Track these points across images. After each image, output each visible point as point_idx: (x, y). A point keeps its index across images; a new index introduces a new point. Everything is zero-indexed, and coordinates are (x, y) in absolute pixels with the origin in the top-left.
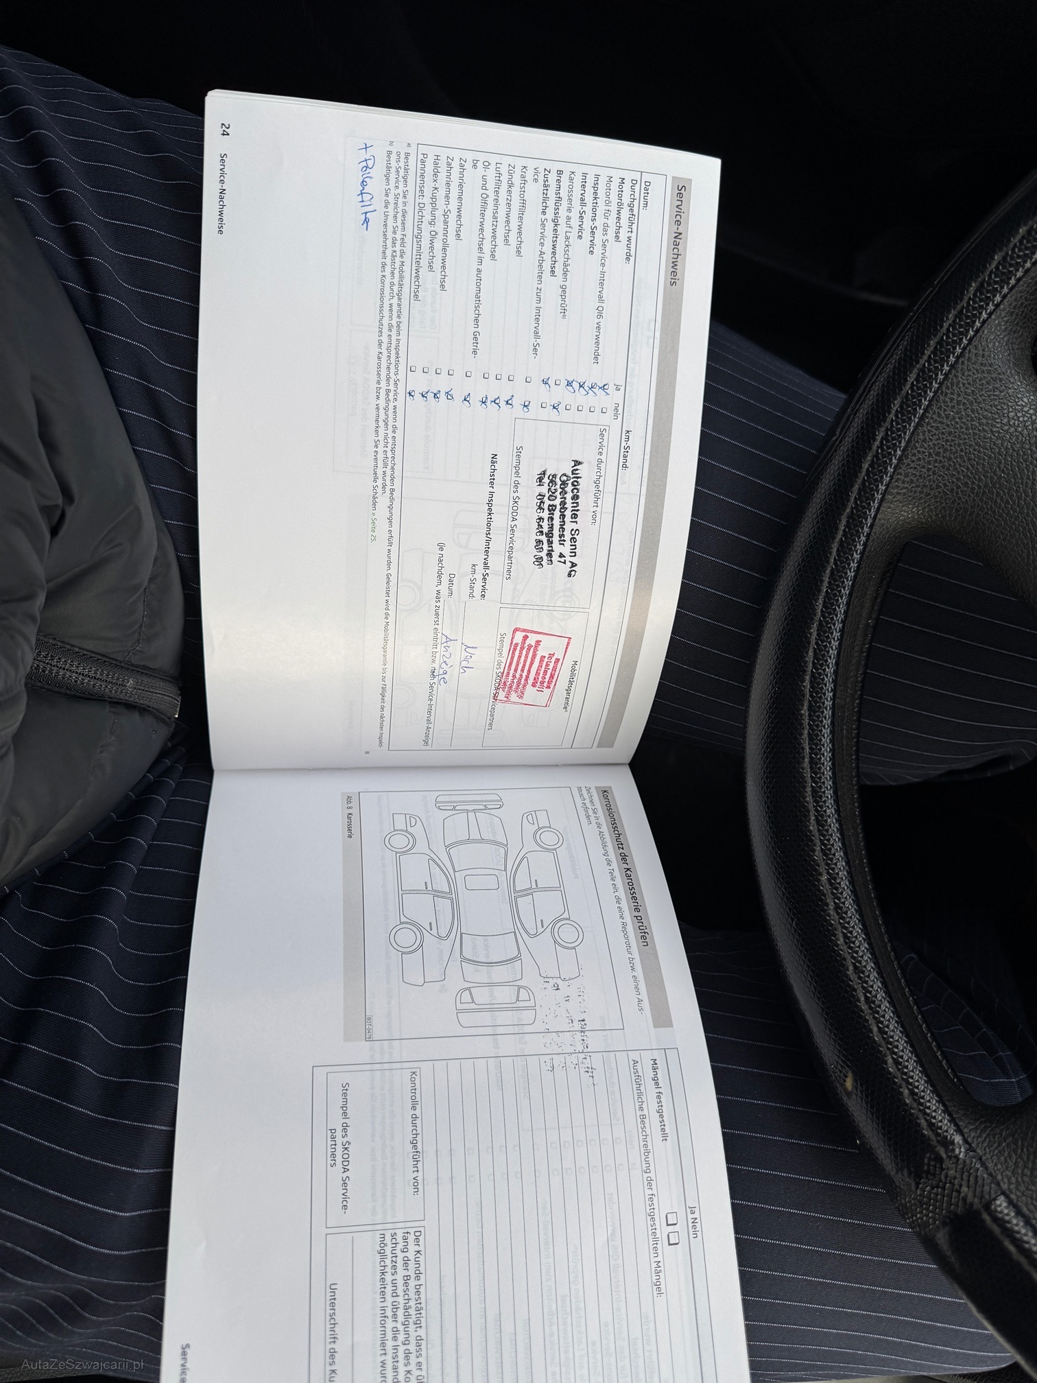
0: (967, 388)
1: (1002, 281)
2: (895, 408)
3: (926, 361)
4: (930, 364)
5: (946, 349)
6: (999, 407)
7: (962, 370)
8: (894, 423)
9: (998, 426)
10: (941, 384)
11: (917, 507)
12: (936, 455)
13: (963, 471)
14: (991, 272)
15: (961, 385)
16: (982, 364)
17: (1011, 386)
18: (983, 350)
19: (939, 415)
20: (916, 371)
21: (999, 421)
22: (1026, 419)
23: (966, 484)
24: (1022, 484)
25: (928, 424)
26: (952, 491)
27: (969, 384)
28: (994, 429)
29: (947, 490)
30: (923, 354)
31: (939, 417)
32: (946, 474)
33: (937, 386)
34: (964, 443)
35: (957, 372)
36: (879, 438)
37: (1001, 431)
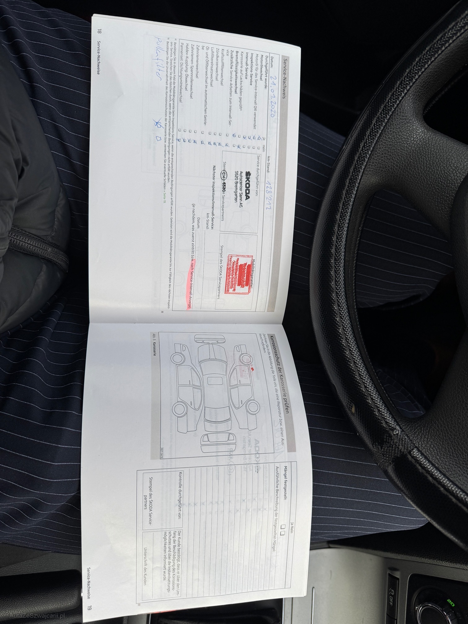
0: (397, 126)
1: (410, 80)
2: (368, 134)
3: (380, 114)
4: (381, 115)
5: (388, 109)
6: (410, 134)
7: (395, 118)
8: (367, 140)
9: (410, 141)
10: (386, 124)
11: (378, 176)
12: (385, 154)
13: (396, 160)
14: (405, 77)
15: (394, 125)
16: (402, 116)
17: (414, 125)
18: (403, 110)
19: (386, 137)
20: (375, 118)
21: (409, 139)
22: (420, 138)
23: (397, 166)
24: (419, 164)
25: (381, 141)
26: (391, 169)
27: (397, 124)
28: (408, 143)
29: (390, 168)
30: (379, 111)
31: (386, 138)
32: (389, 162)
33: (385, 124)
34: (396, 149)
35: (393, 119)
36: (361, 147)
37: (411, 143)
